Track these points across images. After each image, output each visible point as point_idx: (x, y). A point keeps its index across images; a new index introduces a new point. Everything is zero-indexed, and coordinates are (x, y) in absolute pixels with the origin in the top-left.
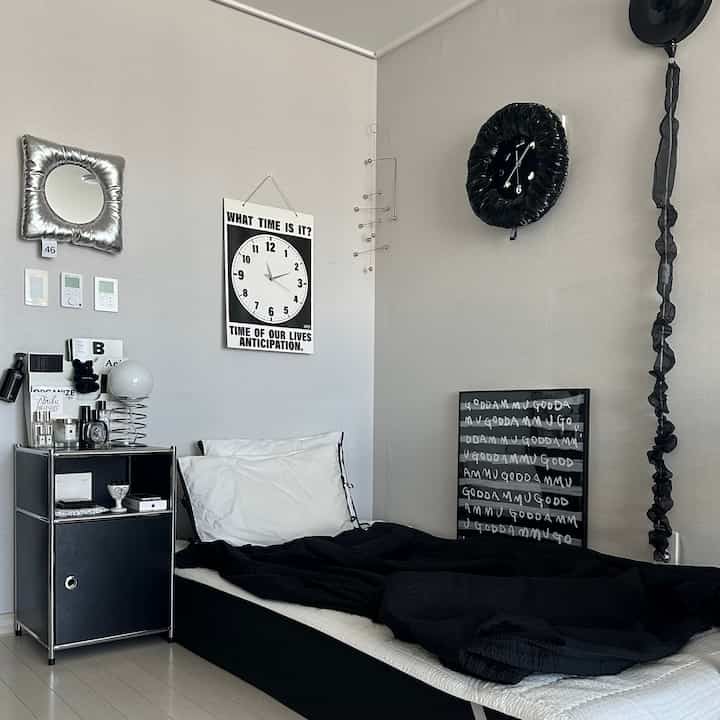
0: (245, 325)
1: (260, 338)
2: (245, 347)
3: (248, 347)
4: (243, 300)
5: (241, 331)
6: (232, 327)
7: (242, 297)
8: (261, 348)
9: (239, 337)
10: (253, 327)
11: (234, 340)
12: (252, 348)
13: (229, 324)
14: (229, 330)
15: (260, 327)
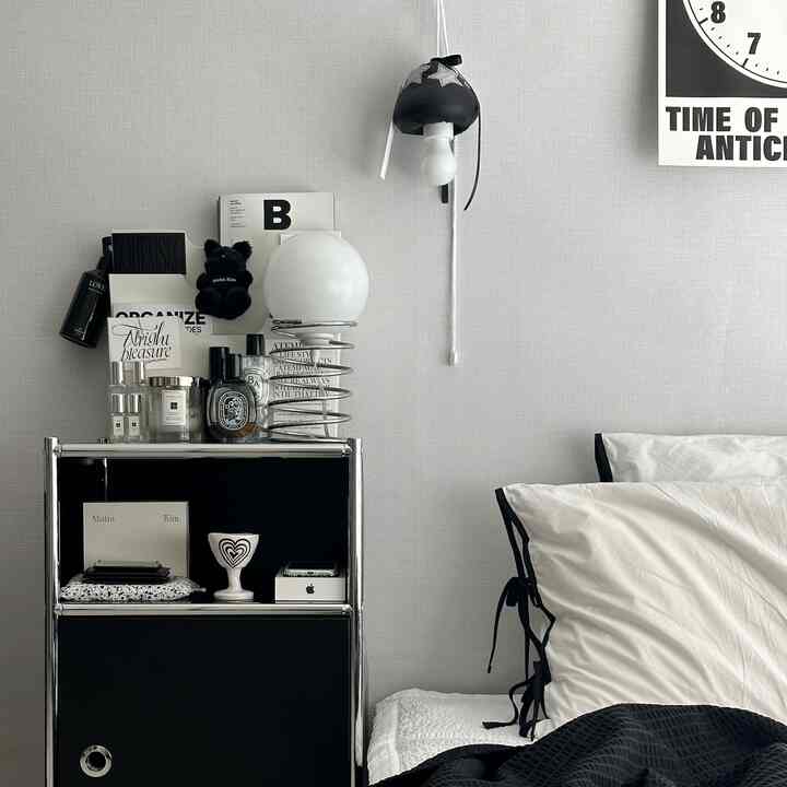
0: (715, 103)
1: (762, 134)
2: (715, 163)
3: (724, 163)
4: (711, 34)
5: (702, 119)
6: (672, 111)
7: (709, 24)
8: (764, 163)
9: (693, 137)
10: (738, 106)
11: (677, 146)
12: (736, 161)
13: (664, 101)
14: (664, 118)
15: (762, 104)
